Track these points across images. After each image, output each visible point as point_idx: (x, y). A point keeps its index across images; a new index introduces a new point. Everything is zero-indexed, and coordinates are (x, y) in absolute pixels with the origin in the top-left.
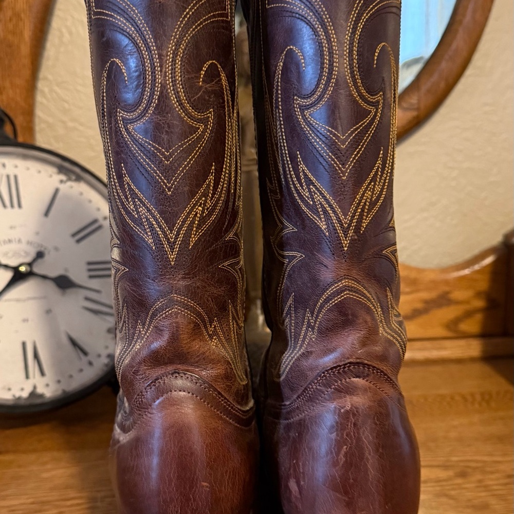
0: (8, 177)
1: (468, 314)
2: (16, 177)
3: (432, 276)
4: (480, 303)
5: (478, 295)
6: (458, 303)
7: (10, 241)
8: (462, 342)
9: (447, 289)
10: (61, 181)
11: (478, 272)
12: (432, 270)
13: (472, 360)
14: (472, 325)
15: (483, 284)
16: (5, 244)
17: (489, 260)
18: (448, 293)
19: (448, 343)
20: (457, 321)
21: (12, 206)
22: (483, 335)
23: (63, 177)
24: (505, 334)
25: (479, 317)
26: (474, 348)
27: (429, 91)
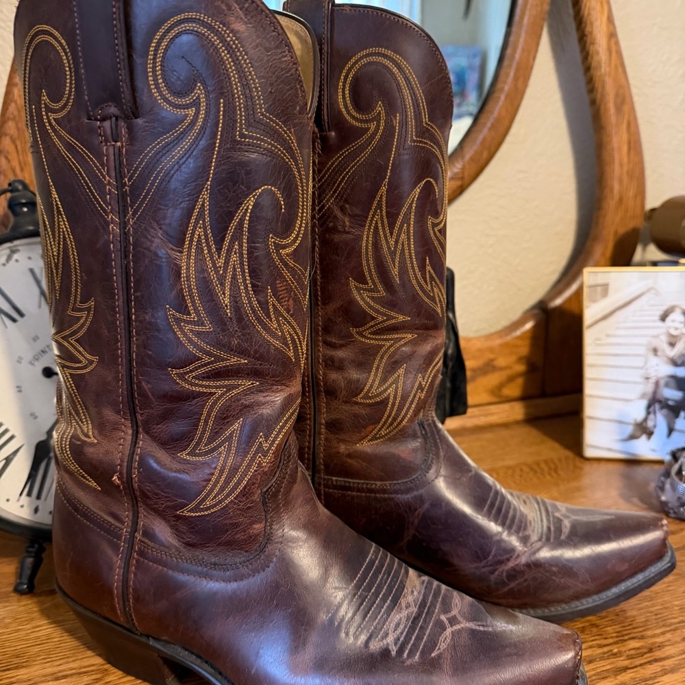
1: (511, 379)
3: (478, 345)
4: (521, 368)
5: (520, 360)
6: (501, 369)
8: (506, 406)
9: (492, 356)
11: (519, 338)
12: (478, 338)
13: (517, 423)
14: (514, 390)
15: (524, 350)
17: (529, 325)
18: (492, 360)
19: (493, 408)
20: (500, 386)
22: (524, 398)
24: (543, 395)
25: (520, 381)
26: (516, 411)
27: (472, 159)
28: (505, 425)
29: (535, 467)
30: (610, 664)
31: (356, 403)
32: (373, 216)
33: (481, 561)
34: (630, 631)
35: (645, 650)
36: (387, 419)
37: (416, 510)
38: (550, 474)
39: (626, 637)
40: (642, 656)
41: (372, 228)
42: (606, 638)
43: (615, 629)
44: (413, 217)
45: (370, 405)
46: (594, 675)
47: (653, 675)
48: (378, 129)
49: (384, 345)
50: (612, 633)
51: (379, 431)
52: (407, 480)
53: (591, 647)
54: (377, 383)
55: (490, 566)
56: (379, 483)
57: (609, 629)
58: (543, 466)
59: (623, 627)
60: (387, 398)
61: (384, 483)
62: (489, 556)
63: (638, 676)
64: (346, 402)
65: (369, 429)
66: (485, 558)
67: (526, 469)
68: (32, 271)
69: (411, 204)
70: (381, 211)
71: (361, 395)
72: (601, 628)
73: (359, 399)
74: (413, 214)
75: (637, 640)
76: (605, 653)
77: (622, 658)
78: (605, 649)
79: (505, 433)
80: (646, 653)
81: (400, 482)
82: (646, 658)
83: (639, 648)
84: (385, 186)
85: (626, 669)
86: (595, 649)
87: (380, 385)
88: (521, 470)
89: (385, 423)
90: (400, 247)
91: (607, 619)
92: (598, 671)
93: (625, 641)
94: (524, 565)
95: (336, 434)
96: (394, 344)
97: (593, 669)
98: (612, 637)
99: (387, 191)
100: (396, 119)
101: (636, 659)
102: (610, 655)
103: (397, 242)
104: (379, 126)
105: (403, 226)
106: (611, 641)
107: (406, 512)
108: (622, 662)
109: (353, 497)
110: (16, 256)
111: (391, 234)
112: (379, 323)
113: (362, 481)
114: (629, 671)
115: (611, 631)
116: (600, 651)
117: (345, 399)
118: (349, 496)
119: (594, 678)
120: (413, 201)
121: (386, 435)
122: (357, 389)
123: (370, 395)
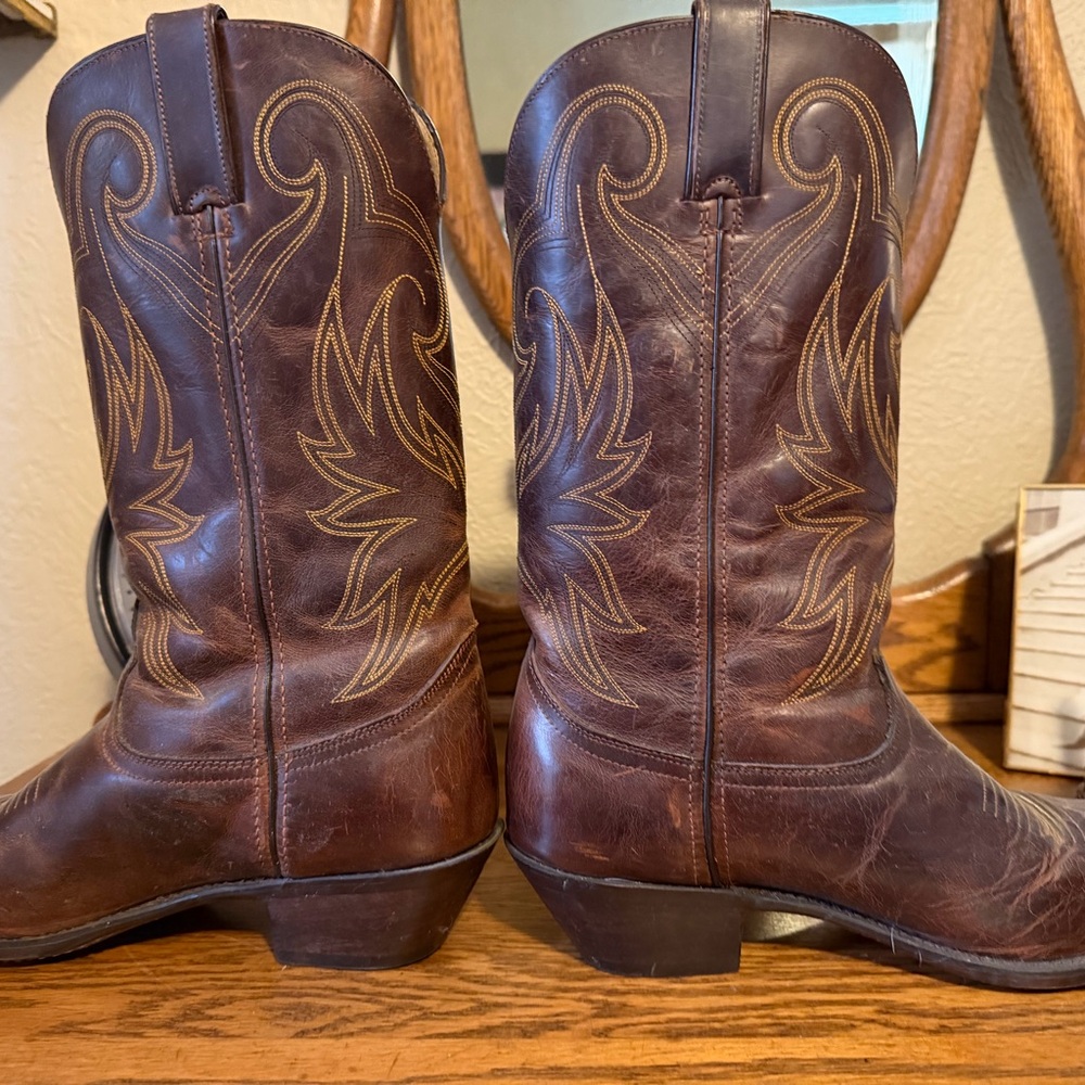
1: (930, 658)
4: (948, 643)
5: (945, 629)
6: (913, 640)
11: (943, 595)
14: (937, 675)
15: (952, 614)
17: (961, 578)
18: (898, 625)
20: (912, 668)
22: (954, 690)
24: (987, 689)
25: (946, 662)
26: (939, 709)
31: (782, 632)
32: (819, 326)
33: (991, 884)
36: (832, 657)
37: (884, 807)
41: (815, 345)
44: (873, 330)
45: (805, 634)
48: (832, 195)
49: (824, 534)
51: (817, 678)
52: (867, 759)
54: (814, 596)
55: (1007, 889)
56: (821, 767)
60: (833, 622)
61: (831, 766)
62: (1003, 874)
64: (764, 631)
65: (803, 674)
66: (998, 878)
69: (873, 310)
70: (831, 318)
71: (790, 618)
73: (786, 624)
74: (874, 325)
81: (855, 762)
84: (838, 280)
87: (820, 600)
89: (828, 664)
90: (854, 375)
94: (1057, 883)
95: (749, 686)
96: (838, 532)
99: (841, 288)
100: (857, 183)
103: (850, 367)
104: (833, 190)
105: (861, 343)
107: (868, 814)
109: (776, 796)
111: (844, 354)
112: (820, 498)
113: (793, 766)
117: (762, 625)
118: (770, 793)
120: (874, 306)
121: (827, 685)
122: (784, 607)
123: (805, 616)
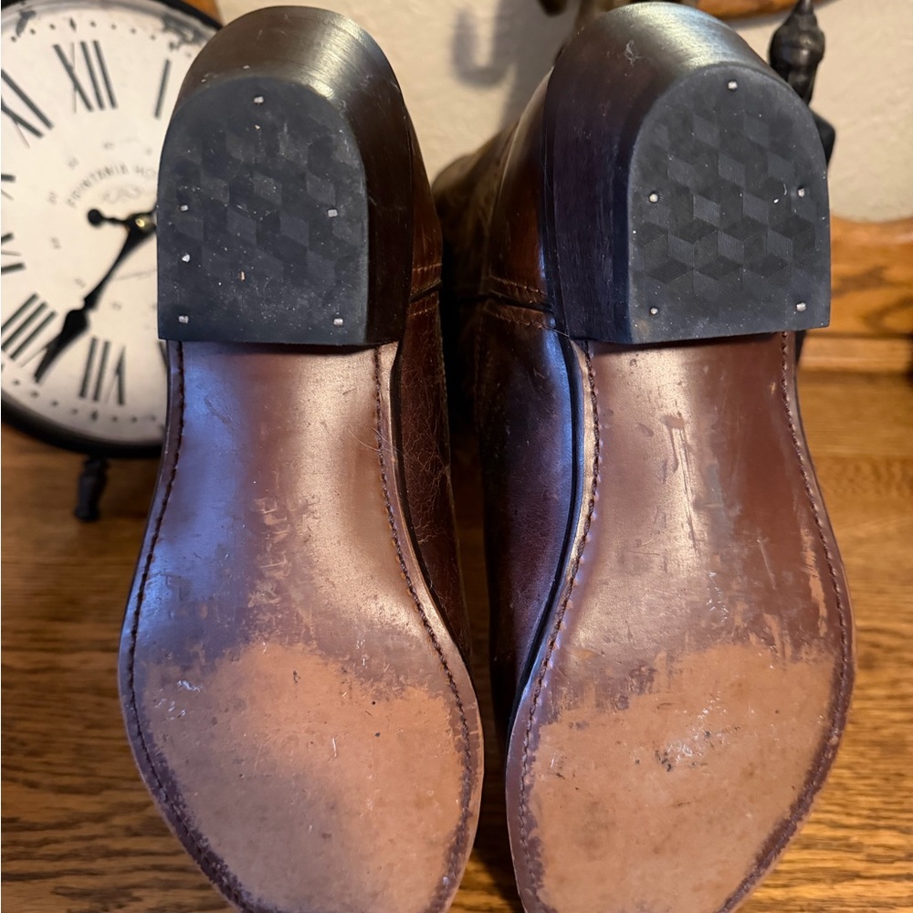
0: (83, 45)
2: (96, 44)
6: (891, 284)
7: (108, 171)
9: (880, 261)
10: (172, 46)
12: (867, 225)
13: (891, 375)
16: (101, 178)
18: (880, 269)
20: (881, 312)
21: (101, 105)
23: (175, 38)
28: (870, 377)
29: (883, 470)
30: (834, 860)
34: (891, 814)
35: (901, 854)
38: (899, 489)
39: (882, 823)
40: (892, 862)
42: (849, 815)
43: (870, 802)
46: (802, 871)
47: (892, 901)
50: (864, 809)
53: (819, 822)
57: (862, 799)
58: (896, 469)
59: (886, 803)
63: (870, 894)
67: (866, 469)
68: (57, 48)
72: (851, 795)
75: (894, 833)
76: (835, 839)
77: (858, 857)
78: (840, 833)
79: (865, 390)
80: (900, 859)
82: (896, 868)
83: (891, 848)
85: (856, 876)
86: (823, 826)
88: (858, 469)
91: (867, 782)
92: (812, 865)
93: (877, 828)
97: (805, 861)
98: (859, 816)
101: (877, 865)
102: (840, 846)
106: (855, 821)
108: (854, 863)
110: (30, 24)
114: (859, 882)
115: (863, 805)
116: (829, 833)
119: (800, 875)
